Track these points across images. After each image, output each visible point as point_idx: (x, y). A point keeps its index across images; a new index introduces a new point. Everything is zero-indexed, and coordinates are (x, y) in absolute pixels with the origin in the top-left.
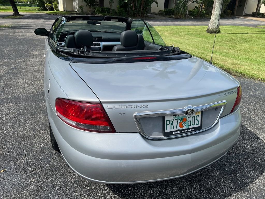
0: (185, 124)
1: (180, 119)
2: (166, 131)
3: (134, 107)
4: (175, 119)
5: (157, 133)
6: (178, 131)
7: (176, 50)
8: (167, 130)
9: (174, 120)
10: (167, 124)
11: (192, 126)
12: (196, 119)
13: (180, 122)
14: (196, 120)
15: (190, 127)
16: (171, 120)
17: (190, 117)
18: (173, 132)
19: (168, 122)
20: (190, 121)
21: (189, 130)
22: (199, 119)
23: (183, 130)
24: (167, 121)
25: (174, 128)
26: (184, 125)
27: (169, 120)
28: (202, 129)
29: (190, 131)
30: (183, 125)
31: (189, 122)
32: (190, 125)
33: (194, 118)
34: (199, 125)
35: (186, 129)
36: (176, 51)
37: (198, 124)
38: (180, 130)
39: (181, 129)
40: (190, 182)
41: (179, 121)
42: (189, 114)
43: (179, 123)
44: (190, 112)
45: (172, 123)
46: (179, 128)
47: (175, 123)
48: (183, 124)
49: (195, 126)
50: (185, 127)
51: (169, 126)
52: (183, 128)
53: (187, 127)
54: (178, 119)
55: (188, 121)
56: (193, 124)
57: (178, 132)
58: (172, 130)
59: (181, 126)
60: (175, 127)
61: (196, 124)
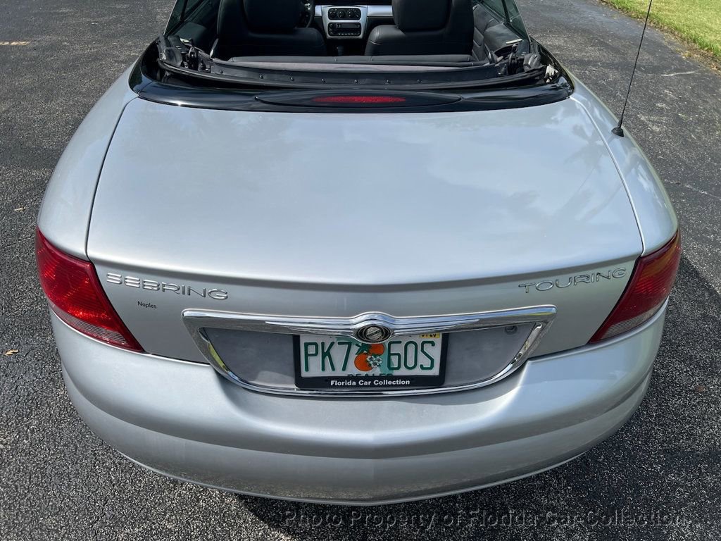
0: (379, 360)
1: (357, 345)
2: (304, 374)
3: (181, 291)
4: (340, 343)
5: (276, 375)
6: (350, 378)
7: (527, 65)
8: (307, 369)
9: (332, 344)
10: (307, 355)
11: (403, 372)
12: (423, 351)
13: (360, 353)
14: (420, 354)
15: (396, 373)
16: (323, 344)
17: (400, 342)
18: (328, 379)
19: (312, 350)
20: (399, 355)
21: (390, 383)
22: (436, 352)
23: (367, 378)
24: (307, 345)
25: (333, 369)
26: (375, 364)
27: (316, 344)
28: (445, 384)
29: (396, 385)
30: (371, 362)
31: (395, 360)
32: (398, 368)
33: (411, 348)
34: (435, 371)
35: (380, 378)
36: (527, 68)
37: (431, 368)
38: (356, 378)
39: (363, 373)
40: (454, 505)
41: (355, 349)
42: (371, 338)
43: (353, 356)
44: (373, 334)
45: (326, 354)
46: (353, 370)
47: (338, 352)
48: (368, 359)
49: (418, 372)
50: (377, 371)
51: (315, 361)
52: (370, 373)
53: (388, 372)
54: (350, 344)
55: (390, 354)
56: (411, 363)
57: (350, 383)
58: (328, 373)
59: (363, 365)
60: (339, 366)
61: (422, 366)
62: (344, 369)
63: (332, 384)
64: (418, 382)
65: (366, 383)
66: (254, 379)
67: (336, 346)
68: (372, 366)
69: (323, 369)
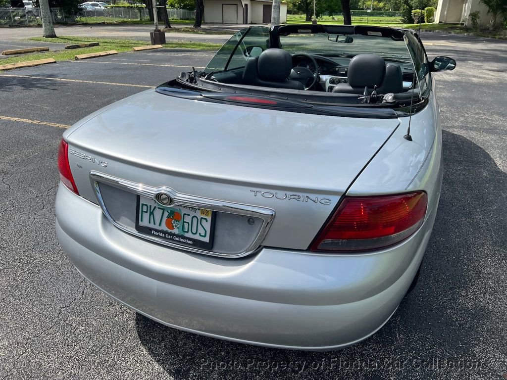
0: (178, 224)
1: (168, 212)
2: (141, 223)
3: (91, 160)
4: (159, 208)
5: (128, 221)
6: (162, 231)
8: (142, 221)
9: (155, 207)
10: (142, 211)
11: (189, 235)
12: (201, 224)
13: (168, 217)
14: (200, 226)
15: (186, 235)
16: (150, 206)
17: (189, 215)
18: (151, 229)
19: (145, 210)
20: (188, 223)
21: (182, 240)
22: (207, 225)
23: (171, 234)
24: (143, 205)
25: (155, 224)
27: (147, 206)
28: (213, 250)
29: (185, 243)
30: (174, 225)
31: (186, 225)
32: (188, 232)
33: (195, 220)
34: (207, 239)
35: (178, 236)
37: (205, 236)
38: (165, 233)
39: (170, 231)
41: (166, 214)
43: (165, 218)
44: (164, 199)
45: (152, 213)
46: (164, 227)
47: (158, 214)
48: (173, 222)
49: (197, 237)
50: (176, 231)
51: (146, 216)
52: (173, 231)
53: (181, 233)
54: (164, 210)
55: (184, 222)
56: (194, 230)
57: (161, 235)
58: (152, 226)
59: (170, 225)
60: (157, 222)
61: (200, 233)
62: (160, 225)
63: (153, 233)
64: (197, 243)
65: (169, 237)
66: (118, 221)
67: (157, 209)
68: (175, 227)
69: (150, 223)
